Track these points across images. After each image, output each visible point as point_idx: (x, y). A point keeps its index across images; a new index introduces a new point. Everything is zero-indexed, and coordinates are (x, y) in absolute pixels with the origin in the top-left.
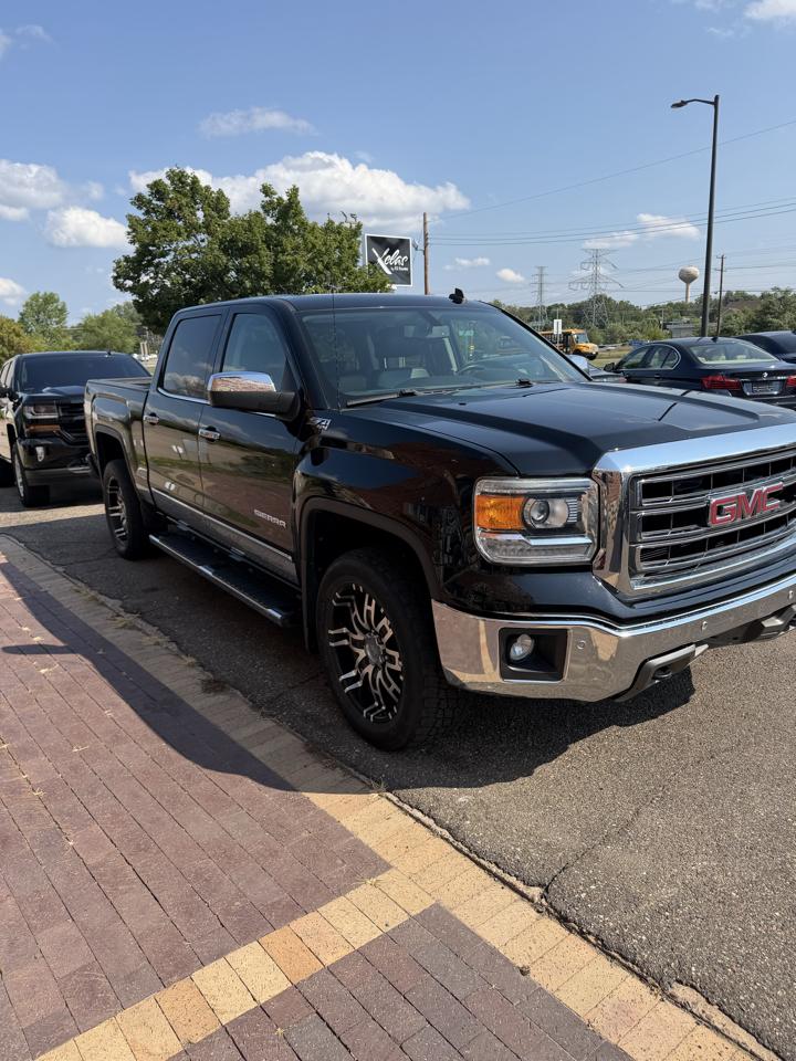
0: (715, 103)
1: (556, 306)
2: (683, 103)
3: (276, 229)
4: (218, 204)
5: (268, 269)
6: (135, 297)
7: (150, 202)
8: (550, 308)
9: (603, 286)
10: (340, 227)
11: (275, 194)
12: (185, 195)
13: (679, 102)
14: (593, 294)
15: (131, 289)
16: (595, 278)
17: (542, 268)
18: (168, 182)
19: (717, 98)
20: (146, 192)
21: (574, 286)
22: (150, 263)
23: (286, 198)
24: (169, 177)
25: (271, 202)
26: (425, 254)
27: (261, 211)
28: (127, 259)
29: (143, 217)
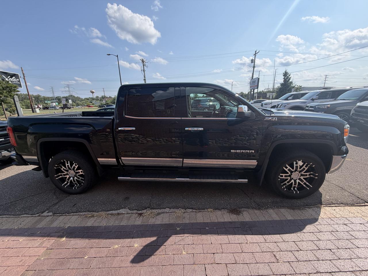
0: (117, 56)
1: (58, 97)
2: (109, 55)
8: (57, 97)
9: (72, 93)
13: (108, 54)
14: (69, 94)
16: (69, 91)
17: (52, 87)
19: (117, 55)
21: (63, 92)
26: (24, 79)
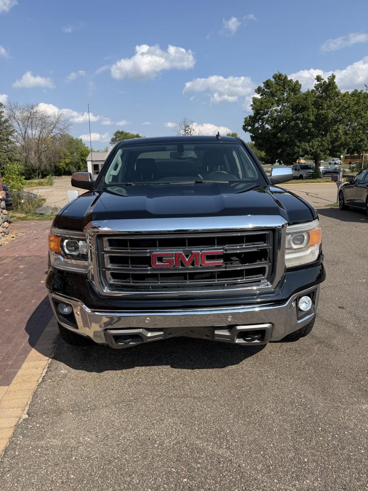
3: (320, 97)
4: (295, 88)
5: (312, 118)
6: (251, 134)
7: (264, 90)
10: (360, 93)
11: (323, 79)
12: (280, 85)
15: (249, 131)
18: (273, 80)
20: (262, 86)
22: (260, 118)
23: (327, 81)
24: (274, 77)
25: (320, 84)
27: (315, 89)
28: (250, 117)
29: (260, 97)
